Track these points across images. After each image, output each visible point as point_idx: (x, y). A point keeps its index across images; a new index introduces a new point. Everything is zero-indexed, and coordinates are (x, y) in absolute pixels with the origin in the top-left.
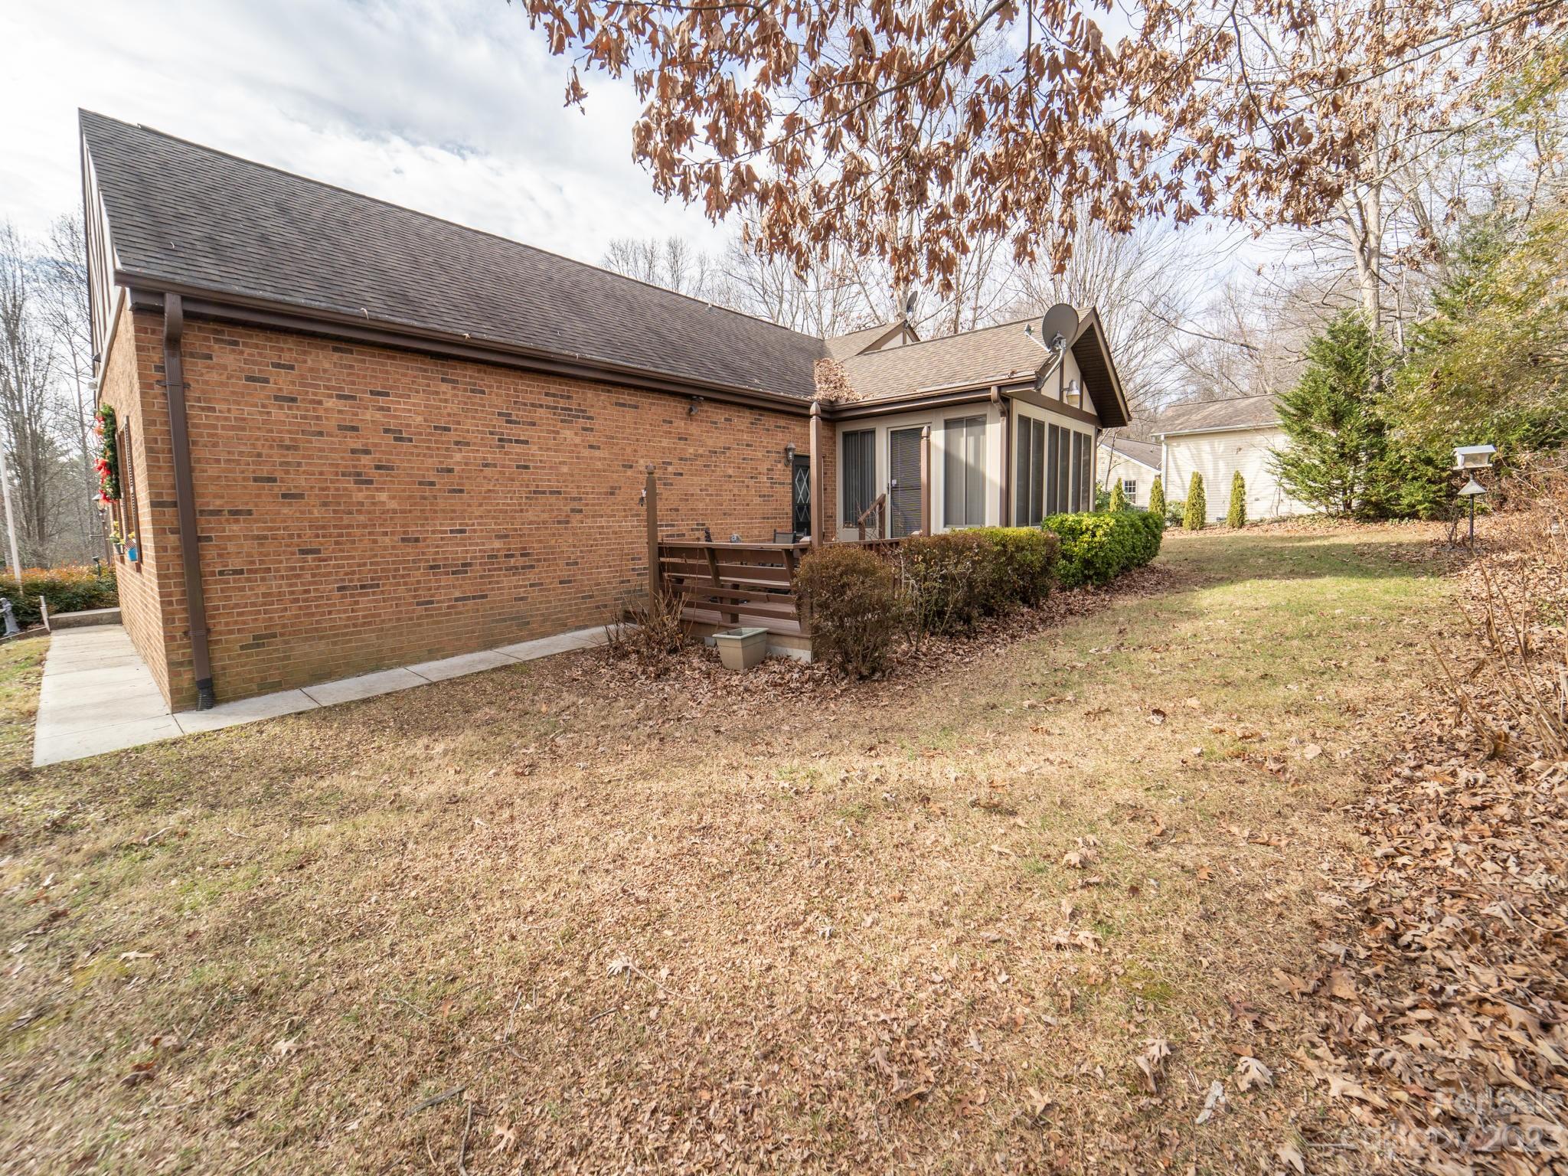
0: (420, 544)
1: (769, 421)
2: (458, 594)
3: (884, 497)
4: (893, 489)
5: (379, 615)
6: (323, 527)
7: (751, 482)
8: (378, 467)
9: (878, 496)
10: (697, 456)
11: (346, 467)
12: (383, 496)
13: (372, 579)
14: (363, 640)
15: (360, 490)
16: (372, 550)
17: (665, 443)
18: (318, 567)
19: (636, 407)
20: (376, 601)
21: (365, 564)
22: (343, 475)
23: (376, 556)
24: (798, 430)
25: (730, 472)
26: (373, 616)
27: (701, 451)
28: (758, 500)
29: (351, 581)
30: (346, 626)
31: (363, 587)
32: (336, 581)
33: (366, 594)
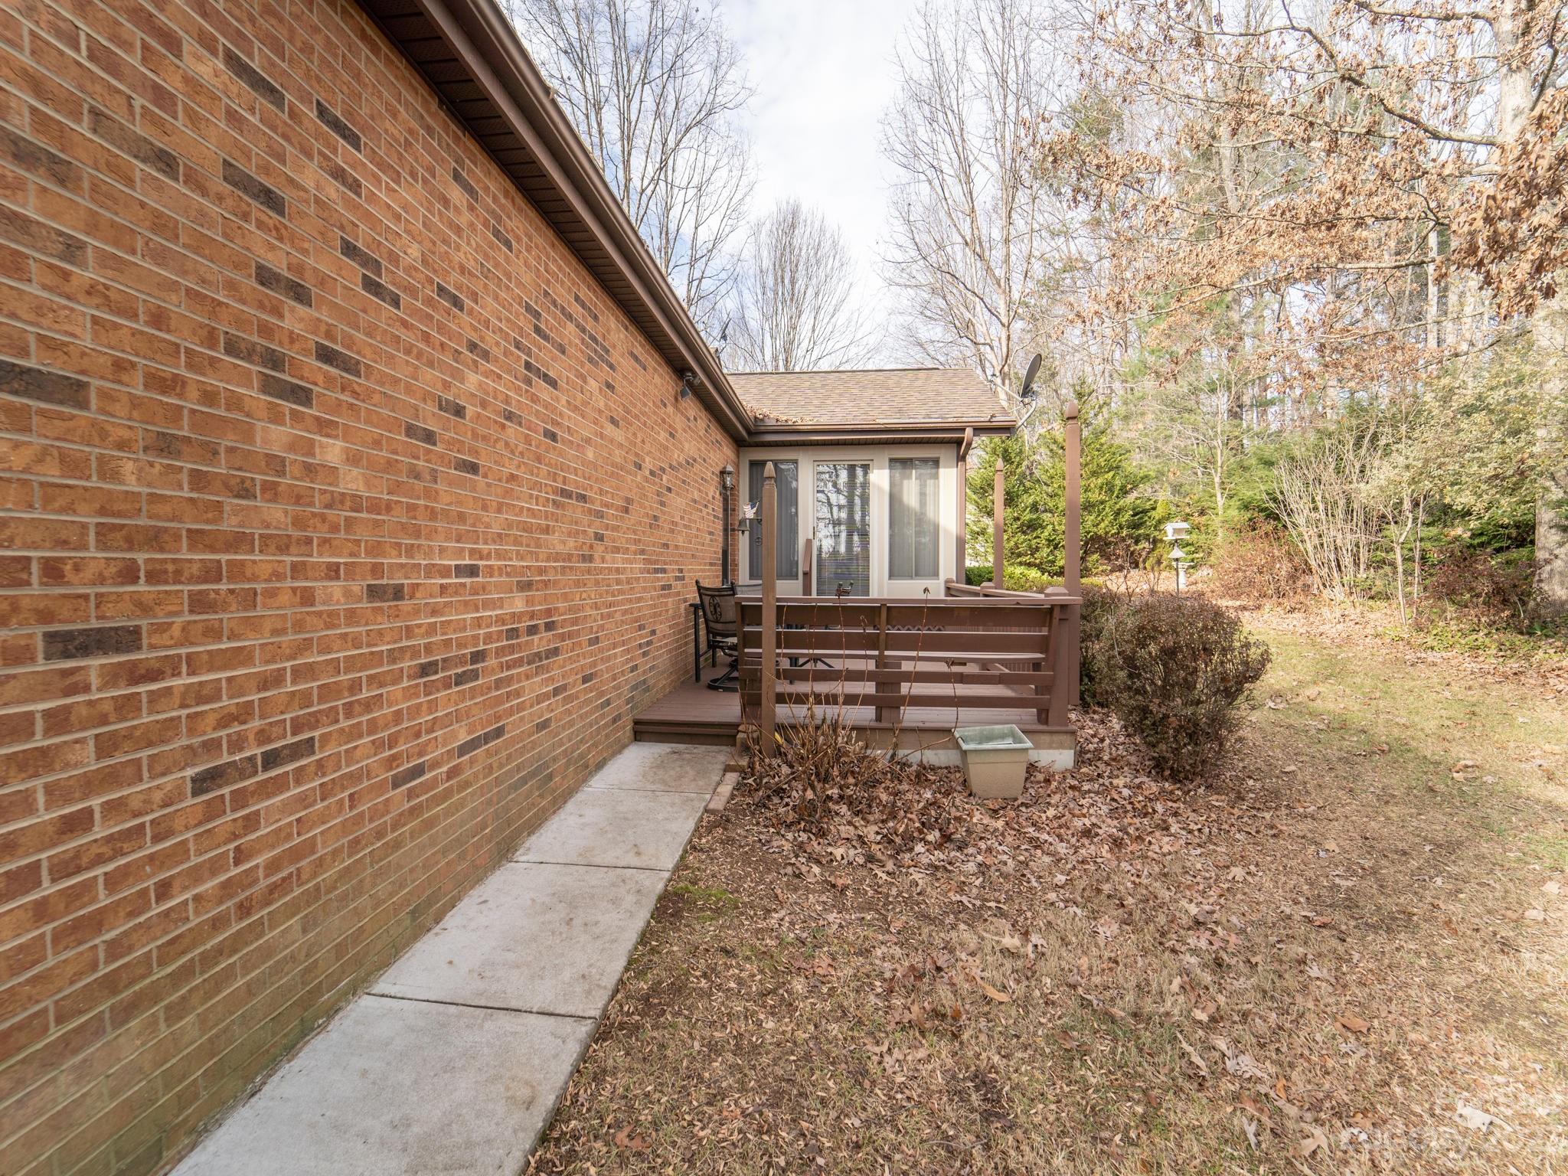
0: (405, 604)
2: (464, 737)
5: (310, 846)
6: (155, 539)
8: (326, 355)
11: (240, 321)
12: (332, 451)
13: (297, 727)
14: (267, 952)
15: (277, 418)
16: (299, 626)
18: (127, 706)
20: (303, 801)
21: (277, 679)
22: (231, 349)
23: (305, 646)
26: (295, 854)
29: (237, 744)
30: (218, 923)
31: (271, 760)
32: (191, 754)
33: (279, 785)
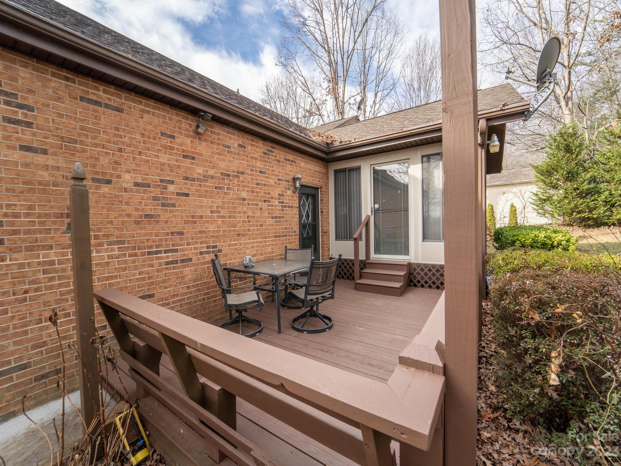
1: (280, 154)
3: (368, 218)
4: (376, 212)
7: (265, 205)
9: (363, 218)
10: (206, 177)
17: (164, 158)
19: (120, 110)
24: (302, 164)
25: (244, 195)
27: (211, 172)
28: (271, 221)
